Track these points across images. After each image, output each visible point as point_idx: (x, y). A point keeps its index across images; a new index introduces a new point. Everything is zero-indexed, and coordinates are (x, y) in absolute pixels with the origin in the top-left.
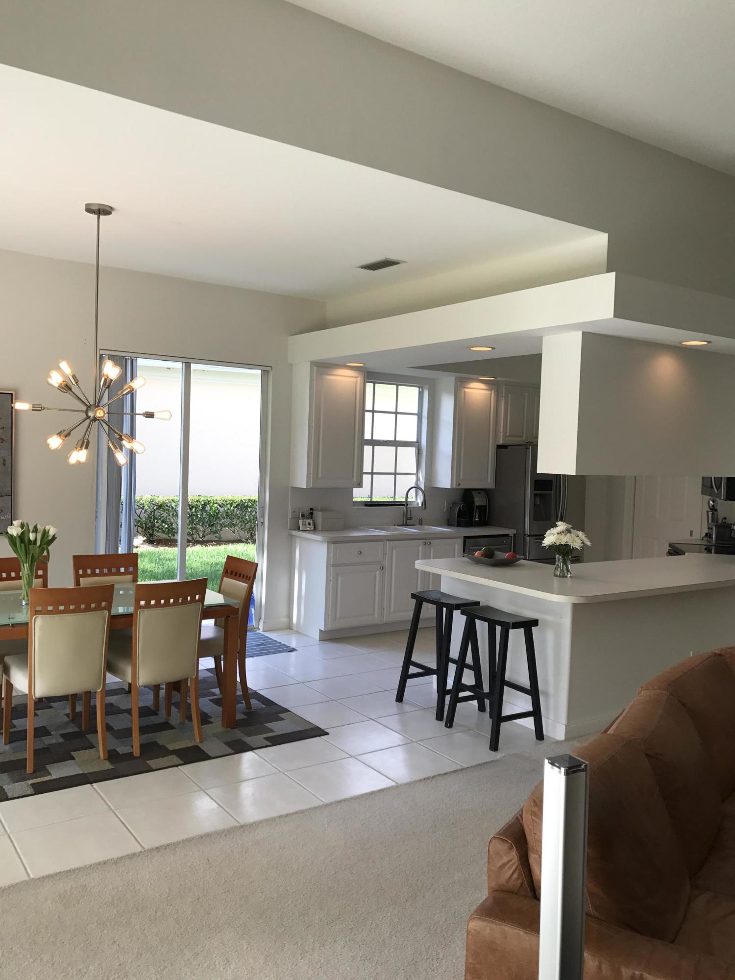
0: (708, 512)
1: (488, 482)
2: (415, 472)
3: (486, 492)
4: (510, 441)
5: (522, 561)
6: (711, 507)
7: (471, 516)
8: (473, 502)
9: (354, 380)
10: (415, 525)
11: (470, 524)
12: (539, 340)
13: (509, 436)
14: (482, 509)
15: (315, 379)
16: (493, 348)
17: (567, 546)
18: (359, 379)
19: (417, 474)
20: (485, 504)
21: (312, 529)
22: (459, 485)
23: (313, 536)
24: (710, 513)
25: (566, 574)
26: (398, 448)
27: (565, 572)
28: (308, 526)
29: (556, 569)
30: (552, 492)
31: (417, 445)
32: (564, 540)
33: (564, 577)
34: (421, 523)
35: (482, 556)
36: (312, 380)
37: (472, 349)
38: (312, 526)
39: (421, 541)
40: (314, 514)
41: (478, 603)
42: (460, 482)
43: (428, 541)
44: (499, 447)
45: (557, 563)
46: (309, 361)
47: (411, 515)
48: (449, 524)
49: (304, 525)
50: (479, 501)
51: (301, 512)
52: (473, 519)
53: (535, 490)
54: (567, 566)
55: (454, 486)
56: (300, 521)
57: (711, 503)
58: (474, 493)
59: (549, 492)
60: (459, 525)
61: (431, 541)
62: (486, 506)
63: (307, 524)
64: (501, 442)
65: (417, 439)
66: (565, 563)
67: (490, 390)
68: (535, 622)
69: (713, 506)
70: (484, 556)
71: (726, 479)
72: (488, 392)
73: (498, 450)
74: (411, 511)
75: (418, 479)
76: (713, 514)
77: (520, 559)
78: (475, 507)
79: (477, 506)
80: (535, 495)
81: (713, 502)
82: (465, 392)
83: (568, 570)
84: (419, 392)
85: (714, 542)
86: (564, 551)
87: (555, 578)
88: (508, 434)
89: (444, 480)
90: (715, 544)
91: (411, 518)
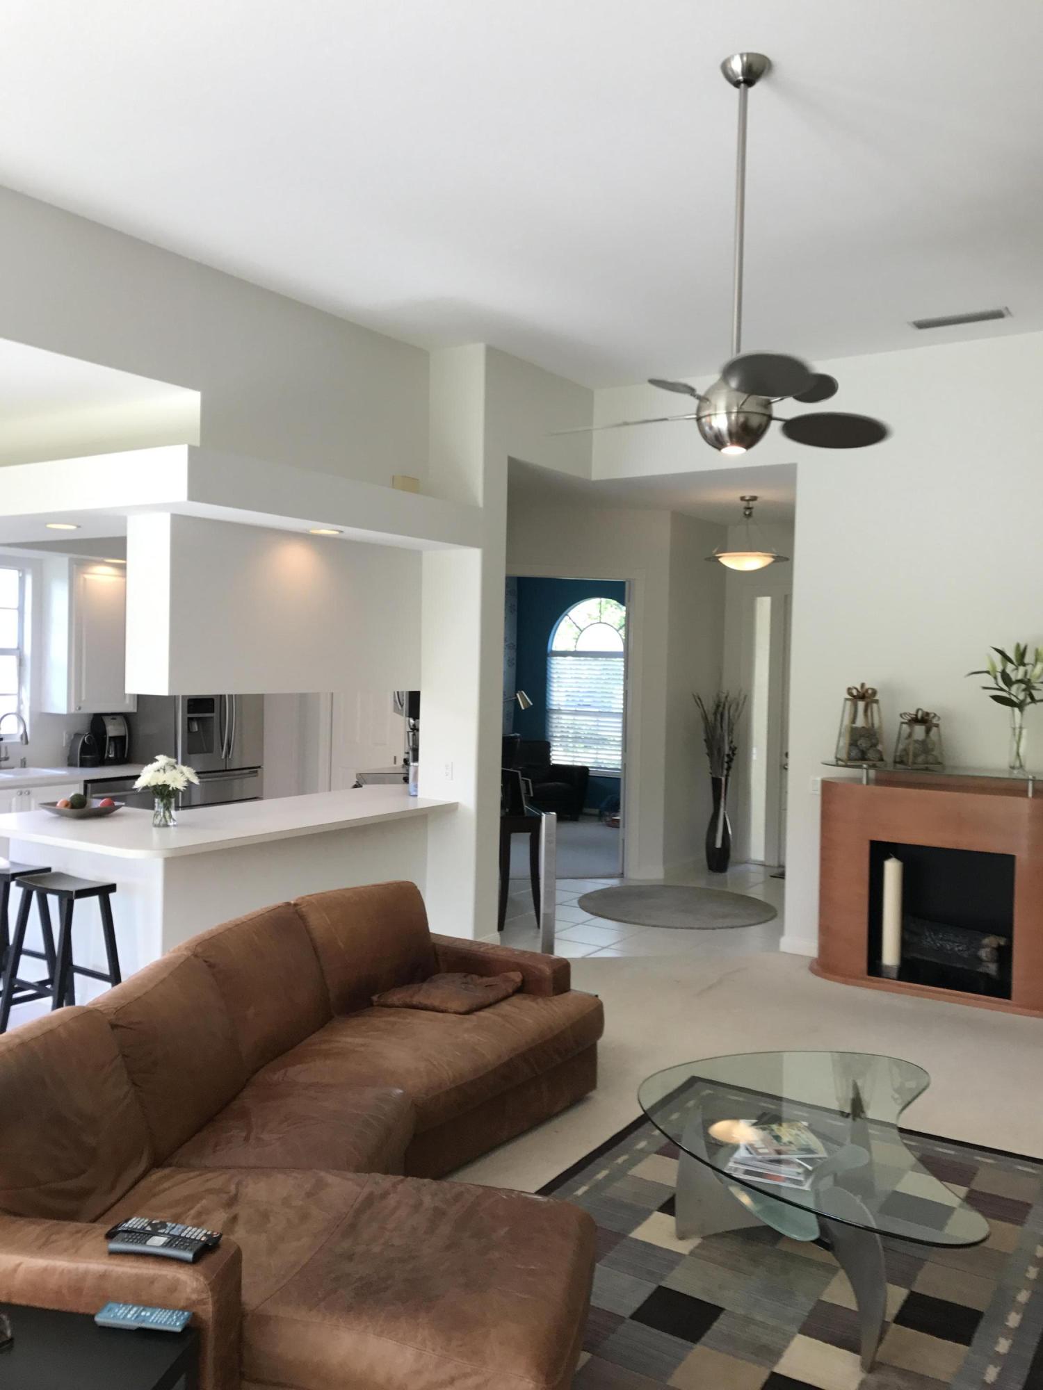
1: (127, 703)
2: (16, 691)
3: (126, 717)
5: (124, 810)
6: (412, 727)
7: (102, 750)
8: (105, 732)
10: (13, 768)
11: (101, 762)
12: (122, 521)
14: (119, 740)
16: (79, 527)
17: (165, 786)
19: (19, 694)
20: (122, 733)
22: (80, 708)
24: (411, 734)
25: (169, 822)
27: (168, 819)
29: (156, 815)
30: (215, 715)
31: (19, 652)
32: (160, 779)
33: (166, 825)
34: (24, 764)
35: (66, 805)
37: (50, 526)
39: (15, 791)
41: (49, 870)
42: (81, 704)
43: (24, 790)
45: (156, 809)
47: (7, 753)
48: (71, 764)
50: (113, 730)
52: (106, 755)
53: (190, 714)
54: (170, 812)
55: (73, 711)
58: (107, 720)
59: (210, 715)
60: (83, 764)
61: (30, 789)
62: (124, 737)
65: (19, 644)
66: (167, 807)
67: (124, 577)
68: (112, 888)
69: (414, 725)
70: (69, 806)
71: (408, 694)
74: (6, 748)
75: (20, 702)
76: (414, 735)
77: (119, 807)
78: (108, 738)
79: (110, 738)
80: (190, 720)
82: (85, 580)
83: (171, 816)
84: (20, 577)
86: (163, 792)
87: (155, 830)
89: (59, 701)
91: (6, 759)
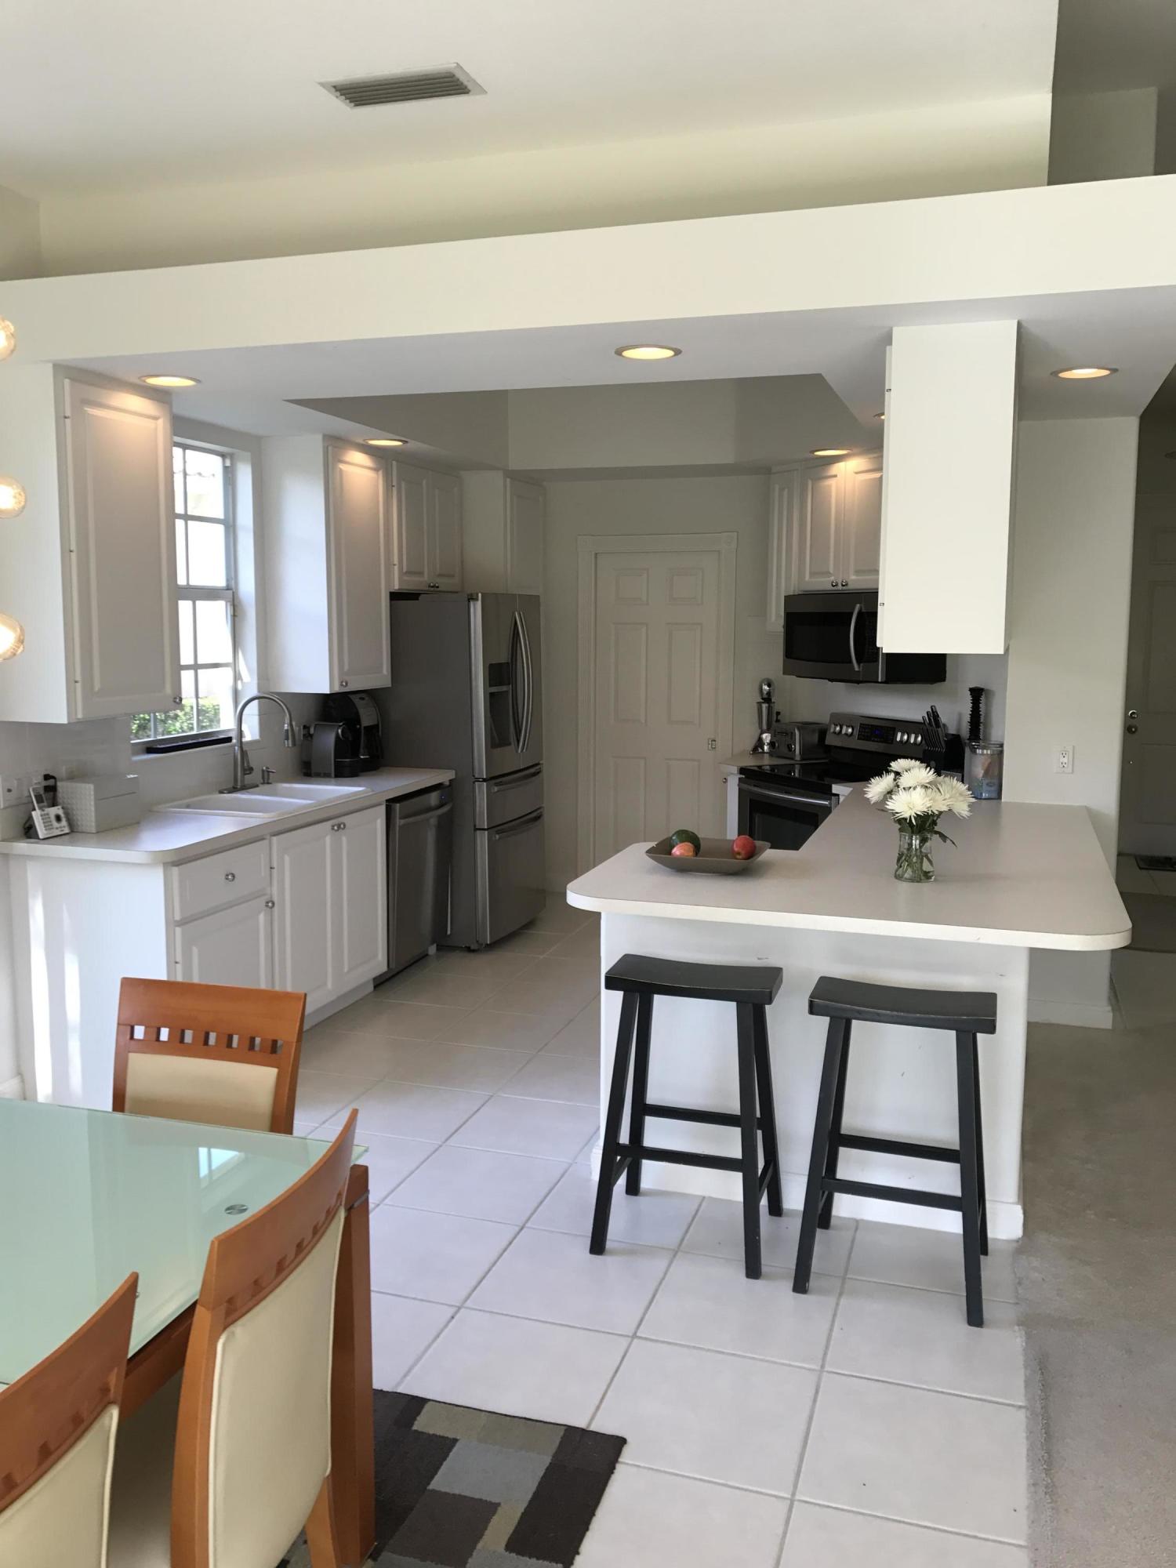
0: (760, 704)
1: (379, 676)
2: (230, 659)
3: (380, 695)
4: (412, 584)
6: (765, 696)
8: (359, 721)
9: (150, 423)
13: (406, 572)
14: (371, 732)
15: (68, 414)
18: (160, 422)
19: (235, 665)
20: (376, 723)
21: (67, 830)
22: (346, 684)
23: (69, 848)
24: (765, 706)
26: (198, 602)
28: (55, 824)
30: (509, 688)
31: (229, 594)
36: (60, 418)
38: (64, 823)
39: (329, 822)
40: (60, 789)
42: (347, 678)
43: (340, 821)
44: (395, 596)
46: (48, 361)
48: (314, 773)
49: (48, 825)
50: (366, 716)
51: (34, 790)
52: (361, 756)
53: (490, 686)
55: (337, 688)
56: (33, 813)
57: (766, 688)
58: (357, 701)
59: (504, 688)
60: (340, 772)
62: (378, 726)
63: (53, 818)
64: (396, 587)
65: (228, 580)
67: (376, 470)
69: (769, 693)
72: (371, 474)
73: (393, 602)
75: (237, 677)
78: (362, 728)
79: (365, 728)
80: (491, 695)
81: (769, 686)
82: (340, 472)
84: (225, 468)
85: (798, 758)
88: (405, 570)
90: (801, 761)
91: (250, 770)
